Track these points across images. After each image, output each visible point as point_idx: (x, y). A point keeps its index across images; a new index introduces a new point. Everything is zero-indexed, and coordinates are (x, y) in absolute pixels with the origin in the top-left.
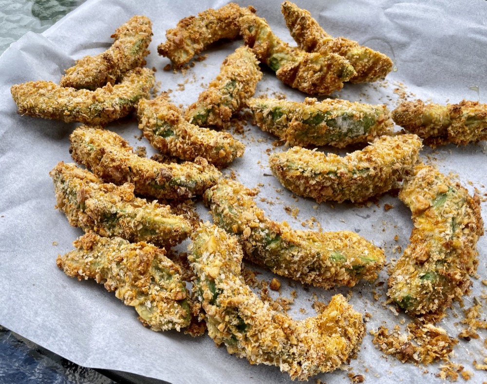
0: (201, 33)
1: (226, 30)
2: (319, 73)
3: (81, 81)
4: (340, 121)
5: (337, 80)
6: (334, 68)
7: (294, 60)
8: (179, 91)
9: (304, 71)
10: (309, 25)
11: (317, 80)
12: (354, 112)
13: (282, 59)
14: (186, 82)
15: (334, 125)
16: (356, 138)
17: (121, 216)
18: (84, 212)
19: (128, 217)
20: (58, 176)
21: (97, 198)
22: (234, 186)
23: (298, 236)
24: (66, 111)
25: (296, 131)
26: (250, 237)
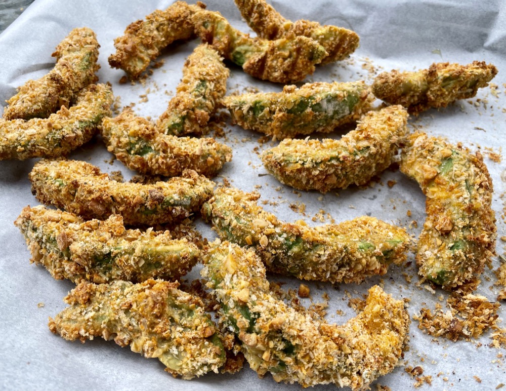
0: (153, 37)
1: (179, 30)
2: (289, 59)
3: (29, 110)
4: (325, 104)
5: (309, 64)
6: (304, 52)
7: (259, 51)
8: (143, 103)
9: (272, 60)
10: (267, 12)
11: (288, 67)
12: (338, 93)
13: (246, 51)
14: (149, 92)
15: (319, 110)
16: (342, 119)
17: (116, 255)
18: (69, 260)
19: (125, 254)
20: (26, 224)
21: (83, 240)
22: (233, 193)
23: (320, 233)
24: (19, 147)
25: (281, 122)
26: (268, 246)
